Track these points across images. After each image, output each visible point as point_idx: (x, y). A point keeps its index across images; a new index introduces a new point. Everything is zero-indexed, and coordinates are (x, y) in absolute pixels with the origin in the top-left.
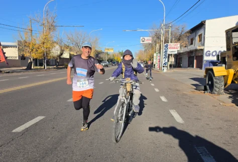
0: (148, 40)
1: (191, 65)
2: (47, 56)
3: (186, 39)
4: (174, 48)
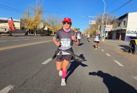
0: (93, 22)
1: (117, 38)
2: (36, 28)
3: (116, 23)
4: (109, 28)
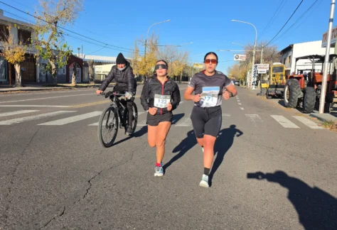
4: (263, 68)
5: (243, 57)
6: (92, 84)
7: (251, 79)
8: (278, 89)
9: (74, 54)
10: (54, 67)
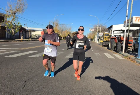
4: (101, 34)
5: (93, 30)
6: (30, 39)
7: (96, 39)
8: (107, 43)
9: (22, 27)
10: (13, 32)
